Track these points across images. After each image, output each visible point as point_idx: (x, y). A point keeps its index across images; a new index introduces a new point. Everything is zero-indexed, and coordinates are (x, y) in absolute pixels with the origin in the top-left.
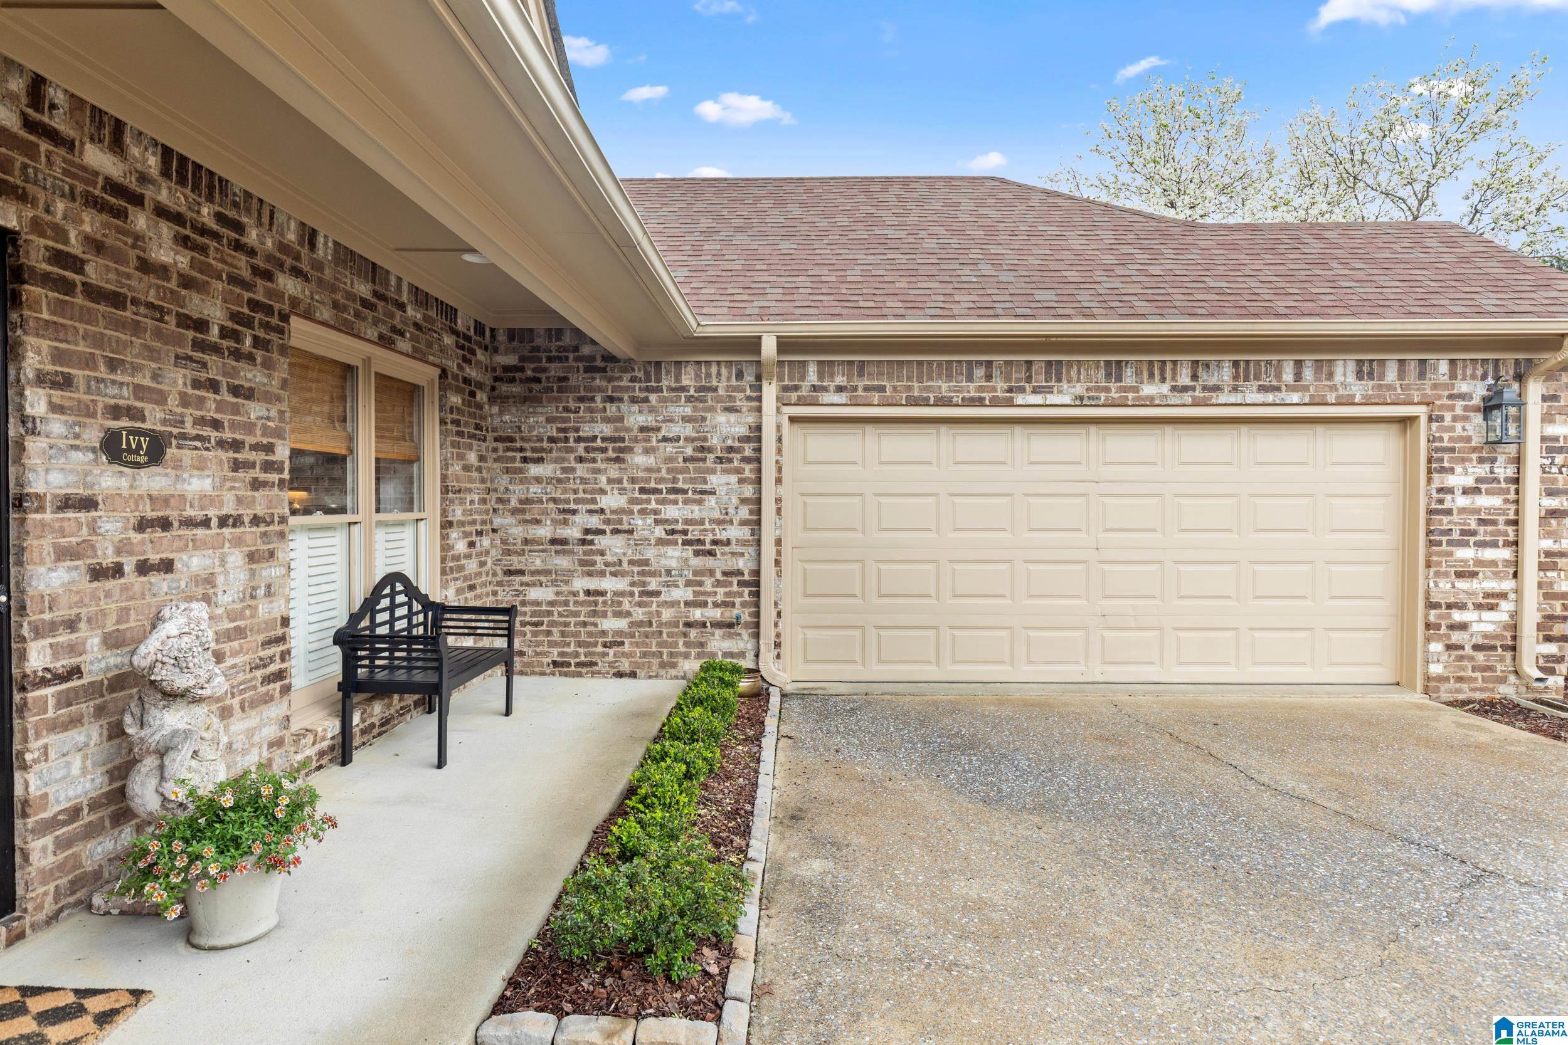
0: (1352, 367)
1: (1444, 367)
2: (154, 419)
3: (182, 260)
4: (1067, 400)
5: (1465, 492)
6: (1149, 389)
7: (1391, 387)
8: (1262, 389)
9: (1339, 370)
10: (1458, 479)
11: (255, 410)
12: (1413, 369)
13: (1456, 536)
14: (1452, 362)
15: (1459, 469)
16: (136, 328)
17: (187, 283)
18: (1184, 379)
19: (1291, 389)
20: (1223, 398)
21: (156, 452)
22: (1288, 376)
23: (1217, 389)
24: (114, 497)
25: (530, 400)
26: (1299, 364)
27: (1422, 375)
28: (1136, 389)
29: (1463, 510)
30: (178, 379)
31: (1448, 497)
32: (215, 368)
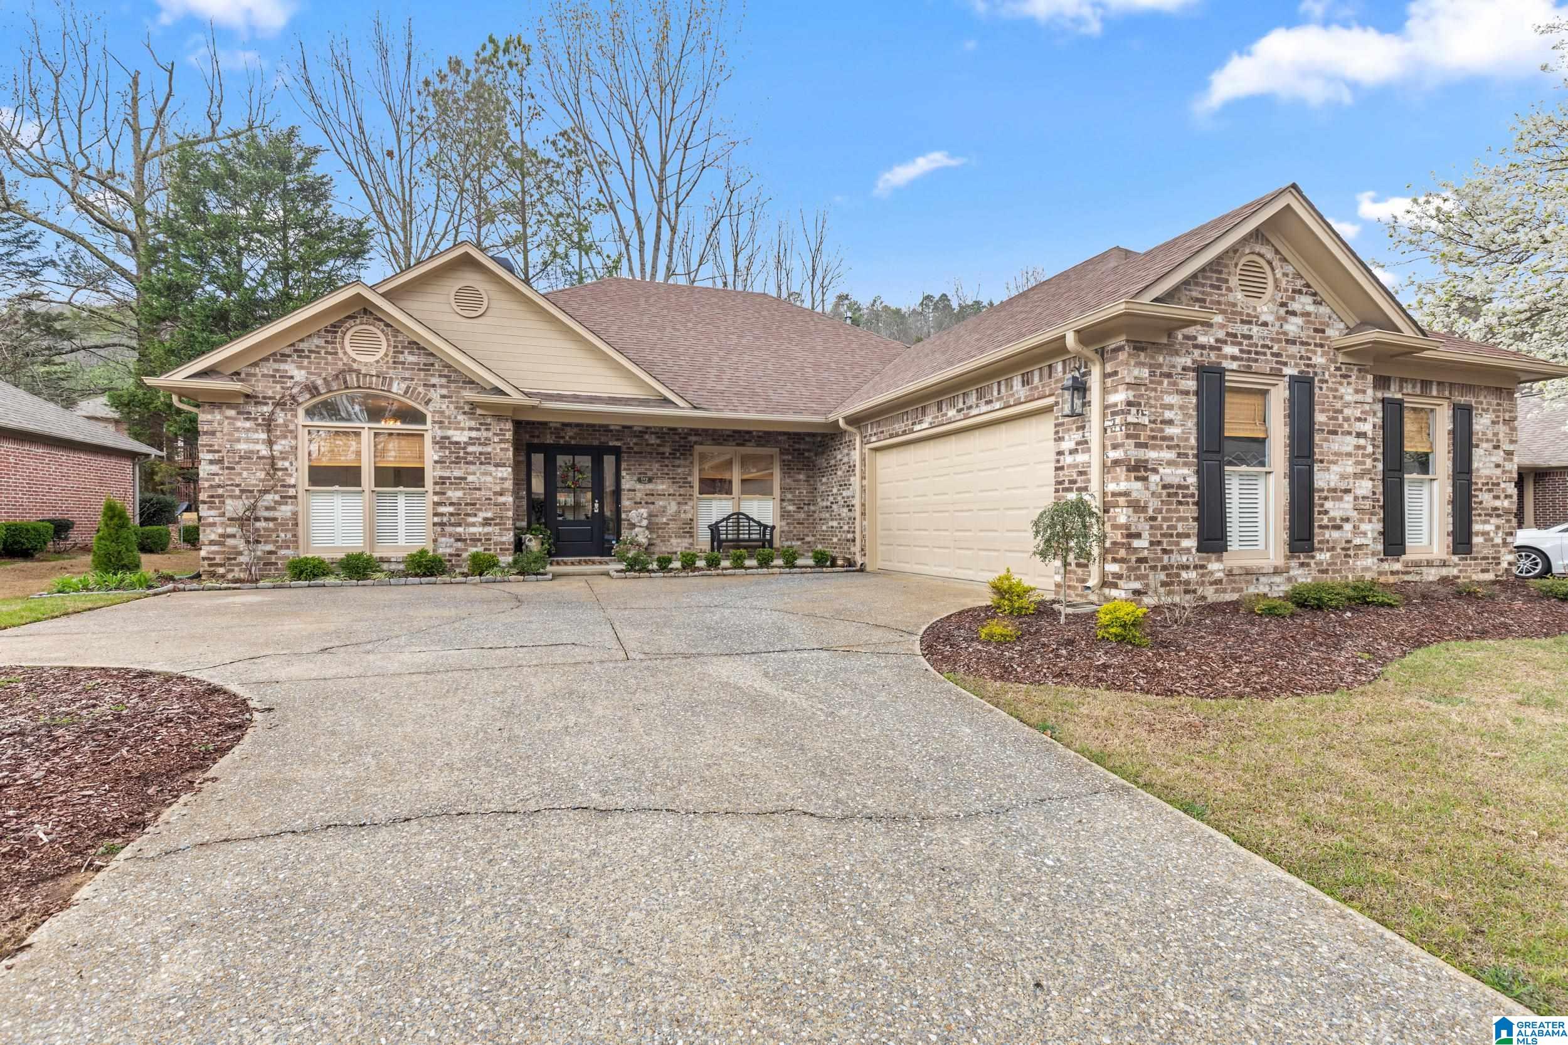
0: (1020, 378)
1: (1060, 367)
2: (650, 474)
3: (658, 441)
4: (925, 425)
5: (1071, 452)
6: (952, 413)
7: (1037, 388)
8: (987, 403)
9: (1015, 383)
10: (1067, 445)
11: (680, 470)
12: (1046, 371)
13: (1066, 485)
14: (1064, 361)
15: (1067, 437)
16: (645, 457)
17: (658, 445)
18: (961, 405)
19: (998, 399)
20: (974, 412)
21: (650, 480)
22: (995, 393)
23: (970, 407)
24: (639, 490)
25: (823, 453)
26: (999, 383)
27: (1050, 377)
28: (946, 414)
29: (1069, 466)
30: (657, 466)
31: (1062, 458)
32: (667, 462)
